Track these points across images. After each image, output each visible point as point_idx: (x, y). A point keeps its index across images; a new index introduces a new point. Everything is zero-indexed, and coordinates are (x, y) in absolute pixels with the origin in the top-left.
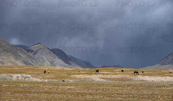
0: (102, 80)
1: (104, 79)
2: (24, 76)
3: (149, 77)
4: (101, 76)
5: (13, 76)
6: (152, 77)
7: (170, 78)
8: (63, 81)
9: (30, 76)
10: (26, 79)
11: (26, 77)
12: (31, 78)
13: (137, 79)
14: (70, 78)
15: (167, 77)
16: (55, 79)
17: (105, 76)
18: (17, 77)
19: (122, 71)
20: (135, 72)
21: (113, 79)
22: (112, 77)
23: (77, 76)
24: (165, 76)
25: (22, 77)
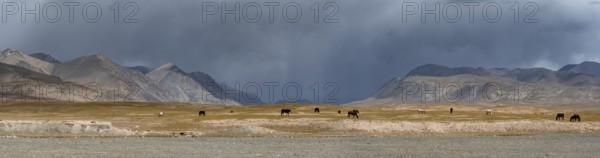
0: (267, 130)
1: (271, 127)
2: (98, 123)
3: (368, 124)
4: (266, 121)
5: (72, 125)
6: (373, 122)
7: (410, 123)
8: (182, 134)
9: (109, 124)
10: (101, 131)
11: (101, 127)
12: (112, 128)
13: (341, 127)
14: (199, 128)
15: (404, 122)
16: (164, 128)
17: (275, 122)
18: (83, 126)
19: (317, 110)
20: (349, 113)
21: (292, 127)
22: (290, 124)
23: (214, 122)
24: (399, 119)
25: (92, 126)
